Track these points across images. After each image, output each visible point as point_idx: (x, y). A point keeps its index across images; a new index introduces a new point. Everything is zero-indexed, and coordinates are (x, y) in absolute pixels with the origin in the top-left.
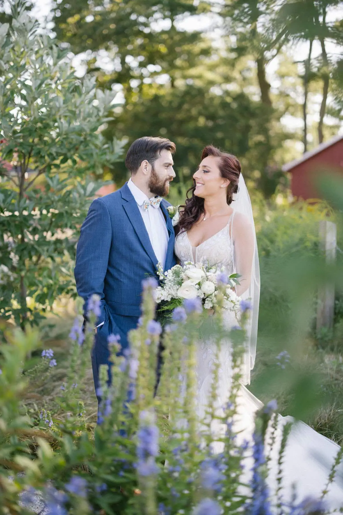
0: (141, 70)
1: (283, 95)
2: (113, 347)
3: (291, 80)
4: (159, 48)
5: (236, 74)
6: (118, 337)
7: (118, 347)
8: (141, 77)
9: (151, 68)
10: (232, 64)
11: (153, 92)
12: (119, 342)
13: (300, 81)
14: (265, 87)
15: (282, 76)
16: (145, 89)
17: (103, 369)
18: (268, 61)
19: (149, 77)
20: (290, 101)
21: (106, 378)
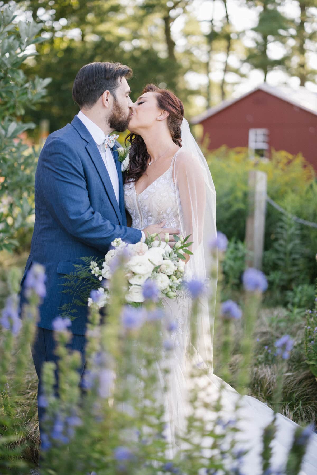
0: (53, 23)
1: (188, 52)
2: (61, 336)
3: (195, 39)
4: (71, 3)
5: (143, 31)
6: (68, 322)
7: (67, 335)
8: (52, 30)
9: (63, 22)
10: (140, 20)
11: (64, 45)
12: (69, 328)
13: (204, 40)
14: (171, 44)
15: (187, 35)
16: (57, 42)
17: (49, 367)
18: (173, 20)
19: (60, 30)
20: (194, 59)
21: (52, 381)
